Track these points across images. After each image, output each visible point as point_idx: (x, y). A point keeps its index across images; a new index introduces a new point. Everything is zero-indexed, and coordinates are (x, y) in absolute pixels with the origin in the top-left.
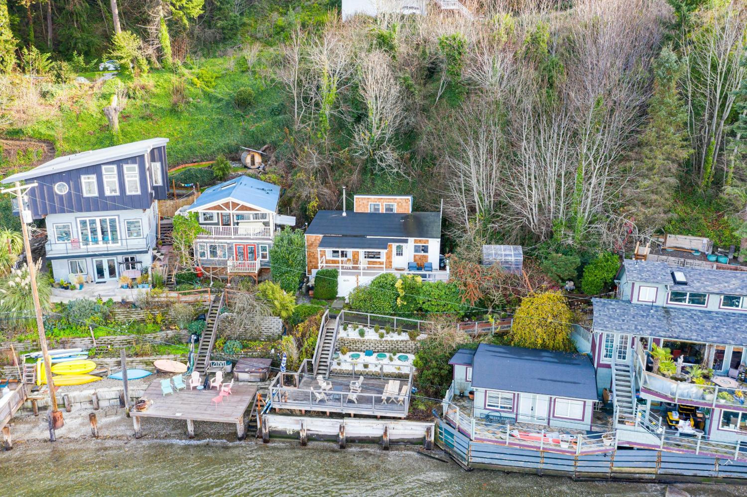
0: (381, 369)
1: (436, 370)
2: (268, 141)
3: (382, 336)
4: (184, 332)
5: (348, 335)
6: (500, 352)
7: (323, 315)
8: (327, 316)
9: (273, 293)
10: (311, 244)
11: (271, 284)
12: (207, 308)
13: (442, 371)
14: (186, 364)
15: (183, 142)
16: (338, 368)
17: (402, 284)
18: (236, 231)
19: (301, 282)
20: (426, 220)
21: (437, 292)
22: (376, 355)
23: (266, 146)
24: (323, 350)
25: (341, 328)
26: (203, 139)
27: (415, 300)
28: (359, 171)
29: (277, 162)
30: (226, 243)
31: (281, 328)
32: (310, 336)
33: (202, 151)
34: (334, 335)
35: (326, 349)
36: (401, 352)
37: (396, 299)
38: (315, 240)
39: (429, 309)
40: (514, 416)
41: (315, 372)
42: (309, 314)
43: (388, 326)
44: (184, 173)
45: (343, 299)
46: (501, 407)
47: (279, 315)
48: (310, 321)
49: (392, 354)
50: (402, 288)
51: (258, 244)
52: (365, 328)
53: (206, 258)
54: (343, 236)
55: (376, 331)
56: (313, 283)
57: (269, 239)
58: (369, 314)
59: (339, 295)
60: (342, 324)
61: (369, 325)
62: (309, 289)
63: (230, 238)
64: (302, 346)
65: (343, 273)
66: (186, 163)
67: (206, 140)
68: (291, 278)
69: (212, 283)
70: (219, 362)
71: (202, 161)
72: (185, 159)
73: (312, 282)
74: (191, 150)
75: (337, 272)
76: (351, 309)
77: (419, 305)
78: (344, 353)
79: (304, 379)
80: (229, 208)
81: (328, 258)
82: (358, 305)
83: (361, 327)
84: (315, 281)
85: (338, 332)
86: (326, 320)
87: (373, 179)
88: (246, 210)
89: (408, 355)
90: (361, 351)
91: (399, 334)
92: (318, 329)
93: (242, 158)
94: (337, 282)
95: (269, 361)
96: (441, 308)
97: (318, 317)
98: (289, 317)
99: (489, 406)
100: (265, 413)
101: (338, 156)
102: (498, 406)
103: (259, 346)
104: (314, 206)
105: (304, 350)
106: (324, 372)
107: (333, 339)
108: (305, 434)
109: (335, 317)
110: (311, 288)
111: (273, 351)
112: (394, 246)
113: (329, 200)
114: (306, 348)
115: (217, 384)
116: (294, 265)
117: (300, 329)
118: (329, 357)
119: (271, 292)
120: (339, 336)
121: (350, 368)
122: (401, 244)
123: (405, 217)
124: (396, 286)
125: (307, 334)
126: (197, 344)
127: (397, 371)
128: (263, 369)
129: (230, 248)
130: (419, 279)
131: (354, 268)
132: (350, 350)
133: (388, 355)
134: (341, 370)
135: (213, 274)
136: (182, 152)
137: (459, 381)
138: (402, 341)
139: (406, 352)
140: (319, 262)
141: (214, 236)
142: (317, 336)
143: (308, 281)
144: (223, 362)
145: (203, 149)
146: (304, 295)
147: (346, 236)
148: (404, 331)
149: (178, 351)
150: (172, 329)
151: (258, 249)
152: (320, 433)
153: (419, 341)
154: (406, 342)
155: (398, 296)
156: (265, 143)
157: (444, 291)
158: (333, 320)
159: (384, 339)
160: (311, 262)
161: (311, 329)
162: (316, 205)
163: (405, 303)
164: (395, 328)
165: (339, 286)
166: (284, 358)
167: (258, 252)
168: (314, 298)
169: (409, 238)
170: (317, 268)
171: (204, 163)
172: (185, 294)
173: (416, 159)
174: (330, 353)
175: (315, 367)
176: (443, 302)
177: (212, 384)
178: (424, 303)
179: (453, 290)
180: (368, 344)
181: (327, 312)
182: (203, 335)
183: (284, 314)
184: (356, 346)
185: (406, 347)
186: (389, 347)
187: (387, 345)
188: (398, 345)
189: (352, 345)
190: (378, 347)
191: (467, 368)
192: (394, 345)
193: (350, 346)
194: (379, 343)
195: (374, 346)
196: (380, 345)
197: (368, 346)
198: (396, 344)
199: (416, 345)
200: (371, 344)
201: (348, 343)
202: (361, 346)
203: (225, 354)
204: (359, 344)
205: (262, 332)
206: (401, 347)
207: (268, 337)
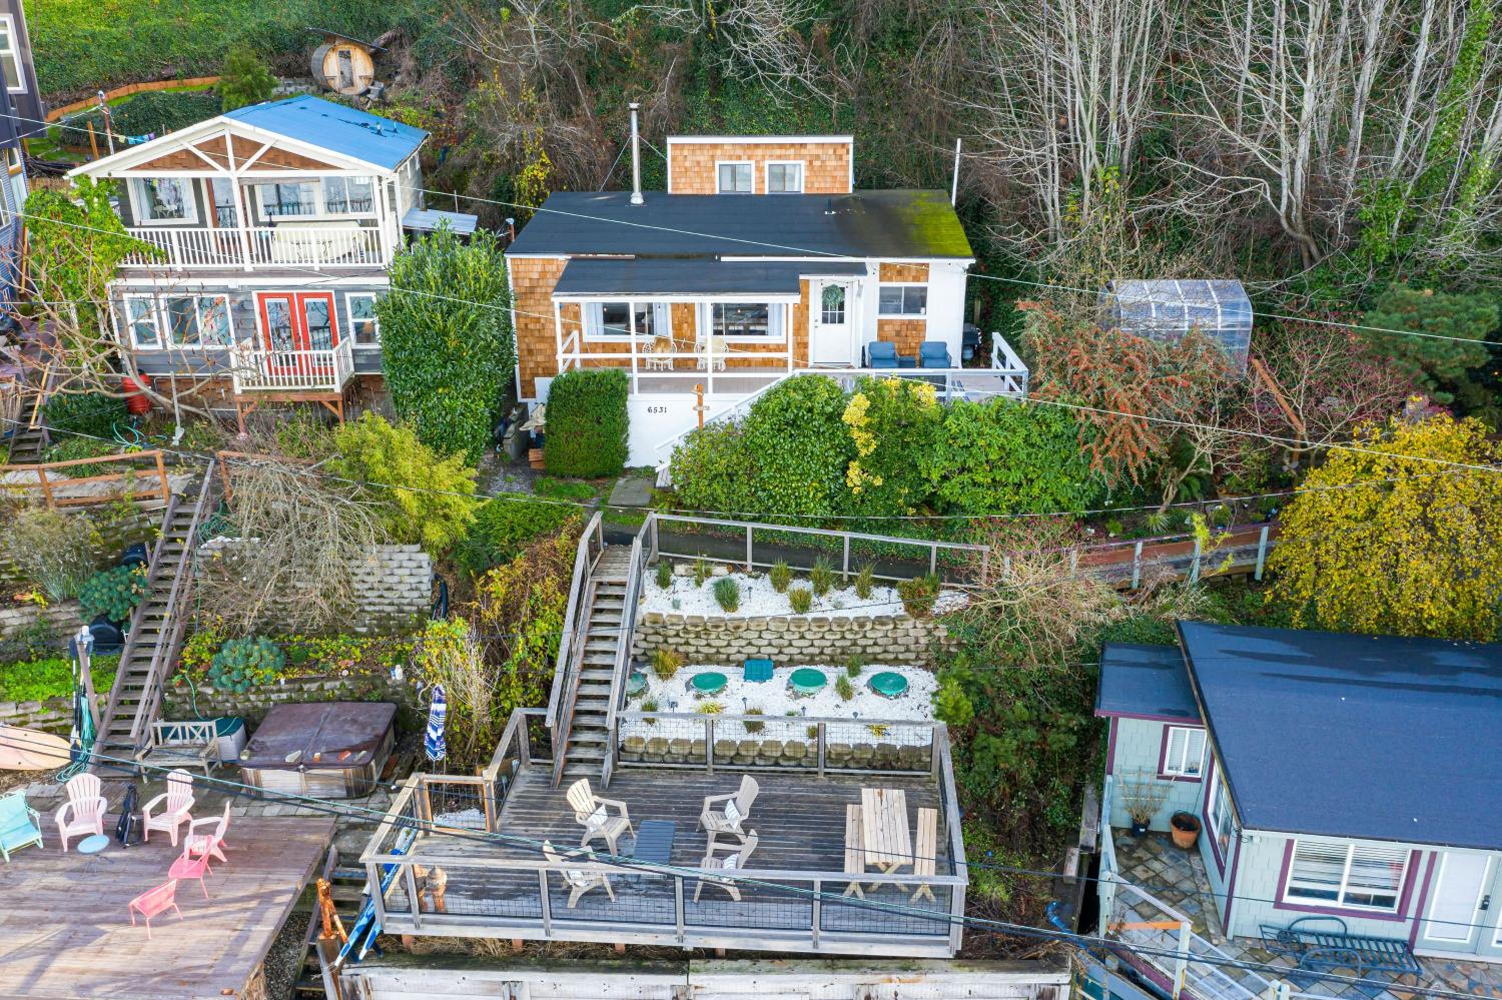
0: (814, 733)
1: (1030, 734)
2: (394, 20)
3: (801, 604)
4: (65, 613)
5: (676, 605)
6: (1279, 658)
7: (580, 532)
8: (594, 535)
9: (389, 457)
10: (531, 290)
11: (383, 425)
12: (153, 520)
13: (1052, 736)
14: (66, 736)
15: (133, 20)
16: (648, 733)
17: (869, 412)
18: (265, 250)
19: (499, 420)
20: (909, 210)
21: (997, 436)
22: (783, 675)
23: (388, 34)
24: (586, 667)
25: (649, 576)
26: (193, 12)
27: (914, 467)
28: (676, 80)
29: (419, 75)
30: (226, 290)
31: (426, 586)
32: (534, 614)
33: (191, 46)
34: (627, 606)
35: (596, 660)
36: (876, 660)
37: (845, 469)
38: (543, 274)
39: (965, 501)
40: (1401, 930)
41: (560, 757)
42: (528, 533)
43: (820, 567)
44: (131, 107)
45: (649, 473)
46: (1349, 898)
47: (418, 539)
48: (533, 559)
49: (843, 670)
50: (868, 428)
51: (340, 291)
52: (736, 577)
53: (159, 346)
54: (639, 256)
55: (780, 585)
56: (542, 421)
57: (377, 272)
58: (750, 526)
59: (636, 460)
60: (652, 565)
61: (749, 562)
62: (527, 443)
63: (239, 273)
64: (504, 654)
65: (644, 386)
66: (141, 80)
67: (202, 16)
68: (459, 404)
69: (179, 432)
70: (189, 725)
71: (191, 74)
72: (137, 68)
73: (537, 419)
74: (156, 41)
75: (626, 380)
76: (678, 505)
77: (928, 488)
78: (665, 673)
79: (519, 787)
80: (223, 160)
81: (588, 338)
82: (706, 491)
83: (721, 571)
84: (547, 415)
85: (639, 595)
86: (593, 549)
87: (718, 107)
88: (288, 166)
89: (905, 672)
90: (728, 661)
91: (864, 594)
92: (565, 588)
93: (314, 65)
94: (624, 414)
95: (385, 712)
96: (1008, 496)
97: (564, 539)
98: (455, 547)
99: (1294, 892)
100: (352, 957)
101: (605, 32)
102: (1333, 896)
103: (348, 654)
104: (535, 181)
105: (513, 670)
106: (593, 754)
107: (625, 620)
109: (626, 541)
110: (538, 441)
111: (398, 673)
112: (817, 284)
113: (584, 161)
114: (521, 663)
115: (167, 823)
116: (467, 354)
117: (498, 588)
118: (614, 692)
119: (379, 455)
120: (645, 609)
121: (694, 732)
122: (838, 280)
123: (836, 202)
124: (847, 418)
125: (525, 610)
126: (107, 659)
127: (874, 741)
128: (355, 749)
129: (242, 309)
130: (928, 393)
131: (680, 365)
132: (687, 660)
133: (832, 674)
134: (658, 742)
135: (181, 400)
136: (126, 47)
137: (1132, 778)
138: (880, 621)
139: (896, 661)
140: (560, 348)
141: (179, 266)
142: (562, 613)
143: (524, 416)
144: (204, 725)
145: (194, 39)
146: (513, 465)
147: (650, 257)
148: (880, 583)
149: (33, 689)
150: (20, 604)
151: (342, 310)
153: (944, 617)
154: (896, 621)
155: (853, 455)
156: (383, 26)
157: (1023, 432)
158: (619, 551)
159: (809, 616)
160: (530, 352)
161: (537, 588)
162: (541, 176)
163: (878, 482)
164: (847, 574)
165: (631, 429)
166: (434, 707)
167: (343, 319)
168: (545, 473)
169: (867, 260)
170: (550, 371)
171: (197, 81)
172: (77, 473)
173: (847, 43)
174: (616, 678)
175: (560, 739)
176: (1016, 476)
177: (151, 824)
178: (945, 478)
179: (1057, 428)
180: (752, 634)
181: (595, 521)
182: (134, 622)
183: (434, 532)
184: (708, 645)
185: (895, 643)
186: (833, 645)
187: (823, 638)
188: (865, 637)
189: (692, 641)
190: (791, 645)
191: (1166, 729)
192: (849, 636)
193: (687, 643)
194: (793, 628)
195: (774, 642)
196: (797, 636)
197: (754, 642)
198: (857, 633)
199: (929, 633)
200: (765, 635)
201: (677, 635)
202: (729, 645)
203: (217, 691)
204: (718, 638)
205: (360, 601)
206: (875, 644)
207: (380, 619)
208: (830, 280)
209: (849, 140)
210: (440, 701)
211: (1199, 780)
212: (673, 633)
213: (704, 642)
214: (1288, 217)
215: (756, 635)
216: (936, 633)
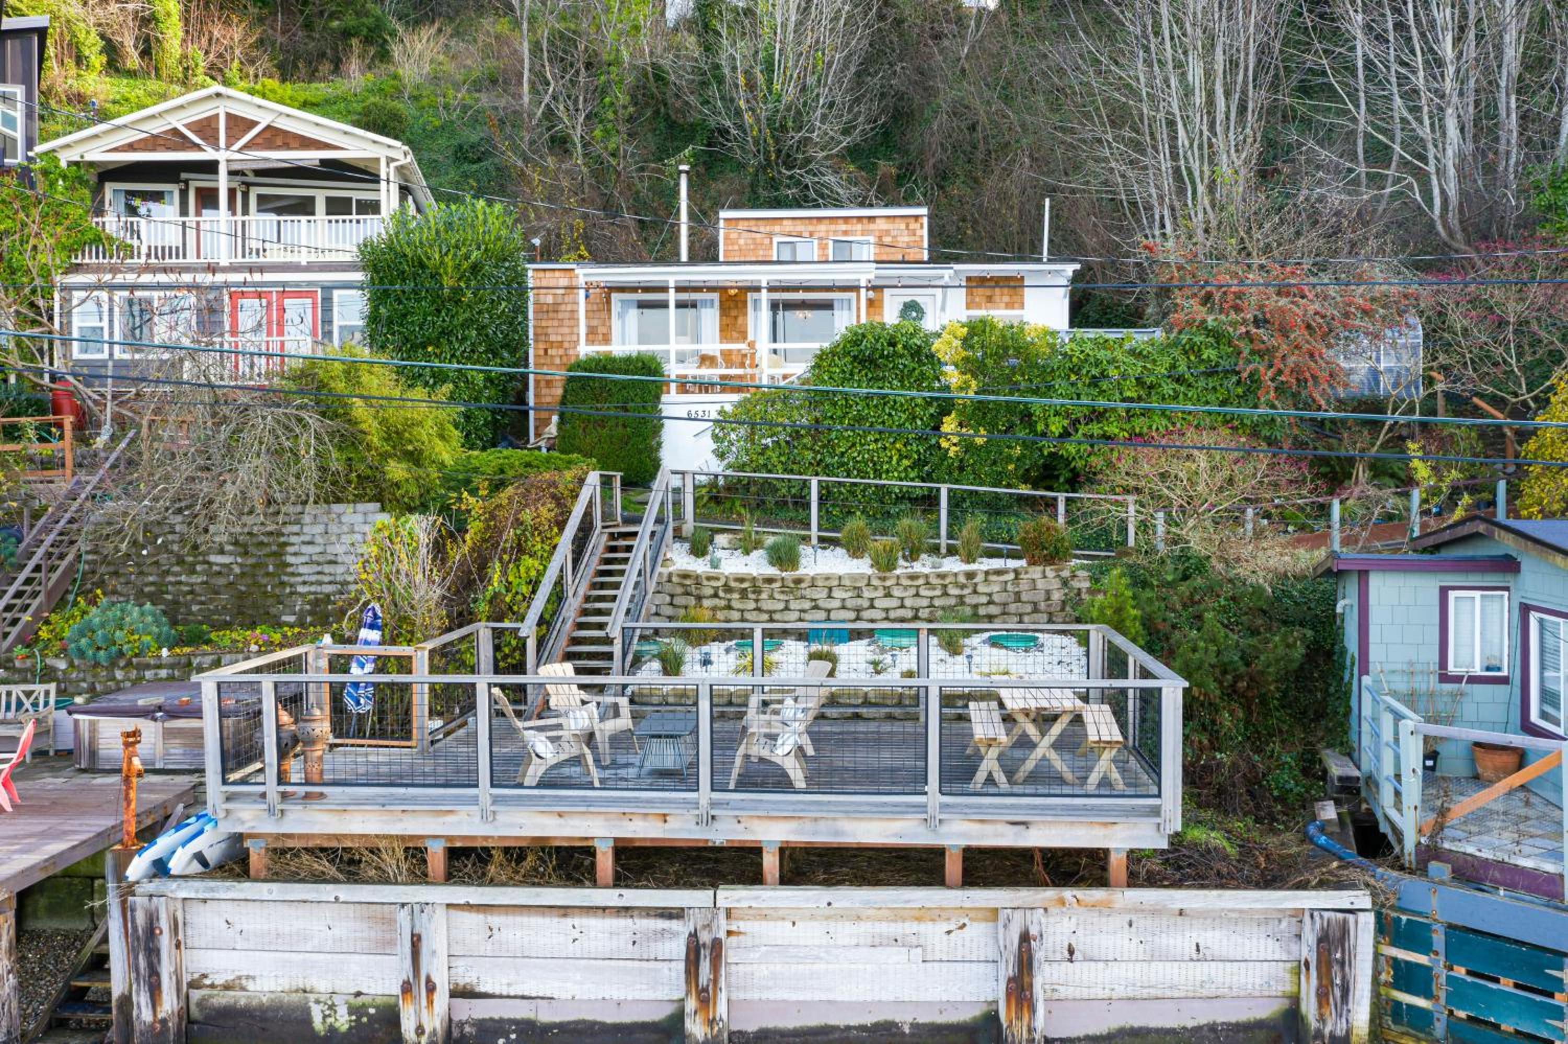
3: (885, 564)
5: (715, 566)
17: (966, 343)
24: (587, 612)
30: (193, 286)
35: (600, 605)
37: (938, 423)
51: (328, 289)
53: (105, 355)
55: (856, 549)
58: (815, 479)
61: (815, 533)
63: (212, 268)
70: (17, 689)
80: (213, 140)
88: (286, 146)
90: (785, 634)
108: (434, 1022)
112: (892, 299)
129: (209, 310)
141: (144, 261)
144: (39, 688)
151: (327, 311)
152: (546, 1015)
159: (897, 573)
160: (549, 383)
163: (982, 438)
164: (944, 542)
167: (328, 322)
180: (820, 594)
184: (758, 609)
185: (1018, 600)
186: (931, 606)
187: (917, 595)
188: (975, 592)
189: (735, 604)
190: (872, 607)
191: (1444, 592)
192: (953, 591)
193: (729, 607)
194: (875, 582)
195: (849, 604)
196: (880, 593)
197: (821, 603)
198: (963, 587)
199: (1065, 583)
200: (837, 593)
201: (716, 595)
202: (787, 608)
203: (71, 664)
204: (771, 597)
205: (293, 580)
206: (990, 602)
207: (316, 603)
208: (908, 295)
209: (924, 211)
210: (372, 627)
211: (1505, 681)
212: (711, 592)
213: (752, 605)
214: (1443, 216)
215: (825, 593)
216: (1075, 584)
